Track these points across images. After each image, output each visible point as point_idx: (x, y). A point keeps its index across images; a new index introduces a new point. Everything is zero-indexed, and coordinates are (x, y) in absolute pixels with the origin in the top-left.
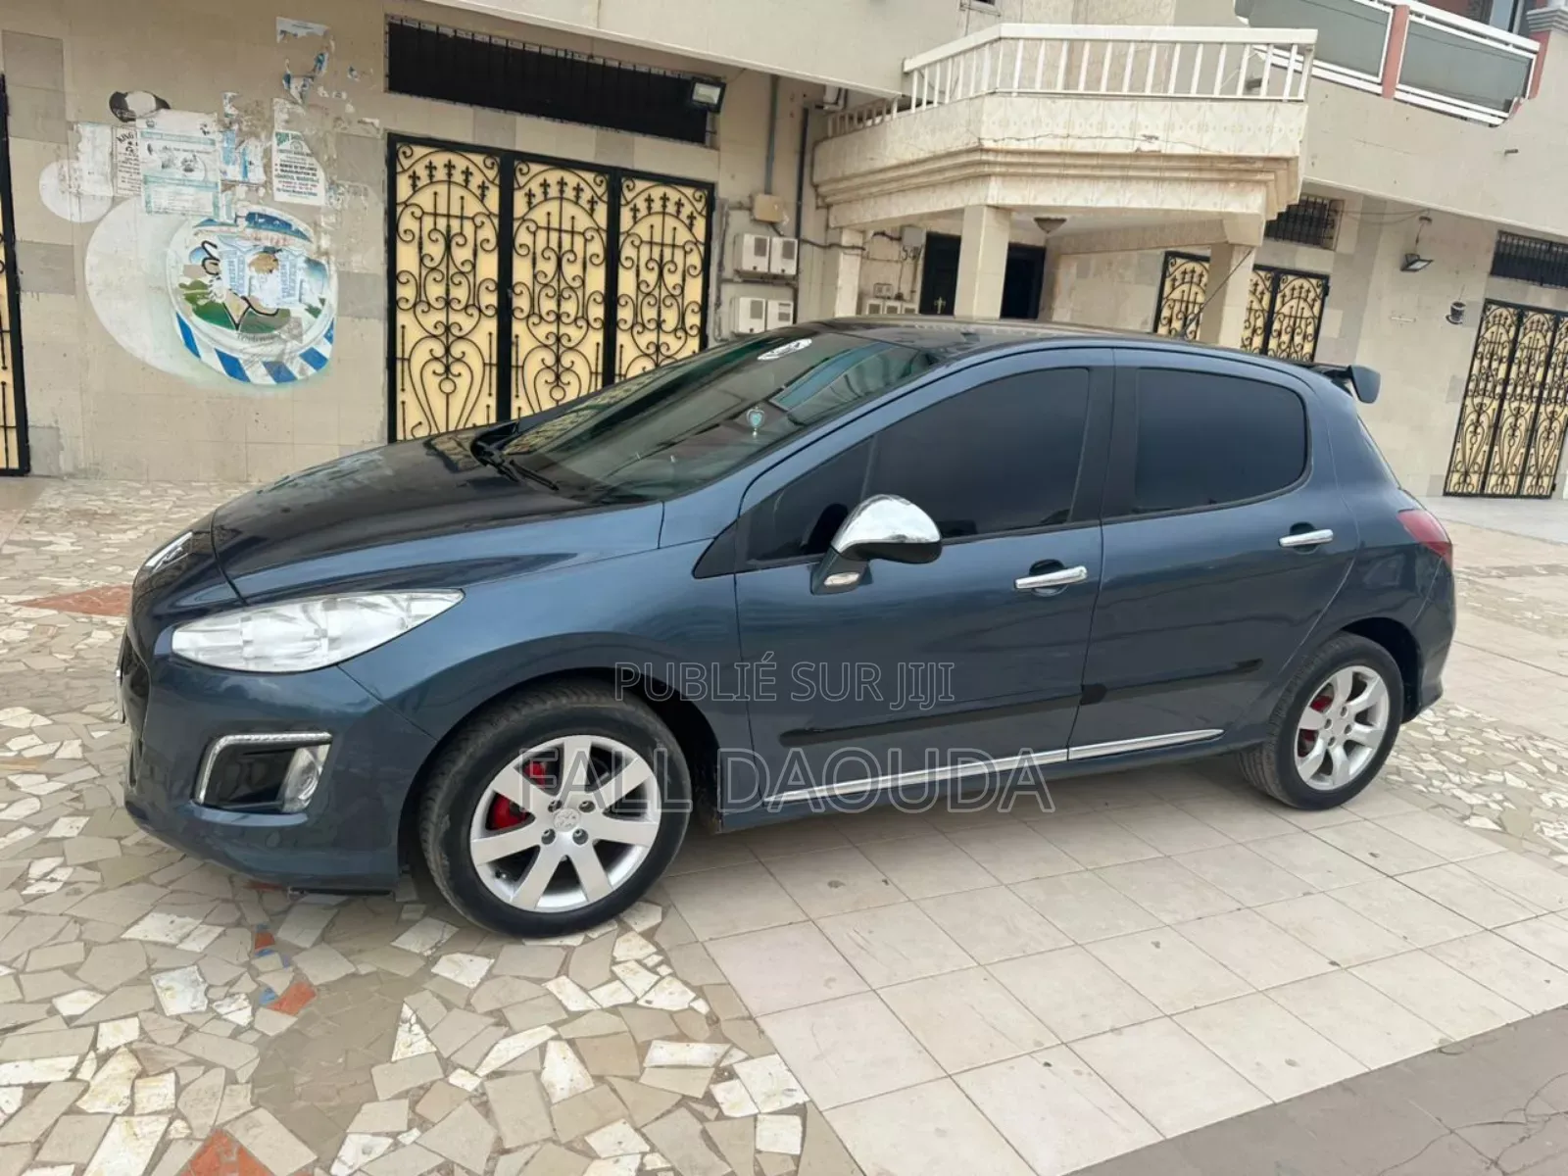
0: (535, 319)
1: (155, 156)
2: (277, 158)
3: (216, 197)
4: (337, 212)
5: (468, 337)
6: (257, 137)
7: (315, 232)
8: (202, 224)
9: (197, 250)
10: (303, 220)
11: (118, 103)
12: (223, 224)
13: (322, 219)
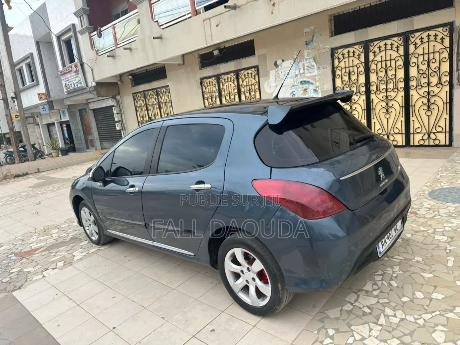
0: (378, 92)
1: (282, 73)
2: (306, 65)
3: (294, 80)
4: (320, 75)
5: (357, 102)
6: (301, 61)
7: (315, 82)
8: (292, 87)
9: (291, 93)
10: (312, 80)
11: (276, 64)
12: (296, 86)
13: (317, 78)
